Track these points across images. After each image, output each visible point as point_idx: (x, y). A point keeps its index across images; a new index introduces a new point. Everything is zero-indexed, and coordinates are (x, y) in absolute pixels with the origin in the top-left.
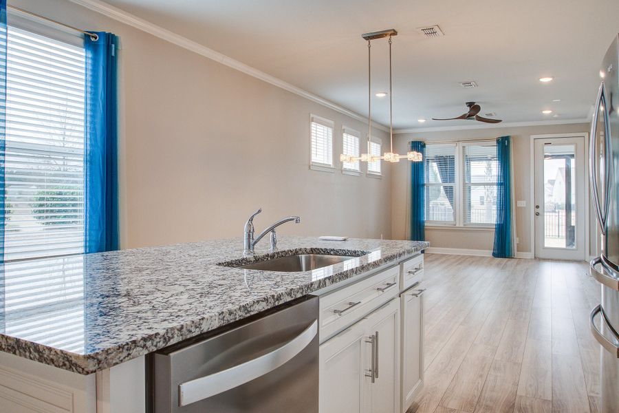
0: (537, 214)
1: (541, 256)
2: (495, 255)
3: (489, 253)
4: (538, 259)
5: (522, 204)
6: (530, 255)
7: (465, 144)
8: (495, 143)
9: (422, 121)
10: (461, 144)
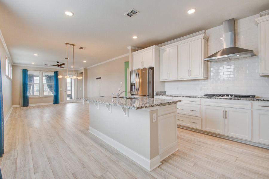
0: (65, 92)
1: (66, 102)
2: (54, 104)
3: (52, 103)
4: (66, 103)
5: (61, 89)
6: (63, 102)
7: (43, 72)
8: (53, 73)
9: (33, 63)
10: (42, 72)
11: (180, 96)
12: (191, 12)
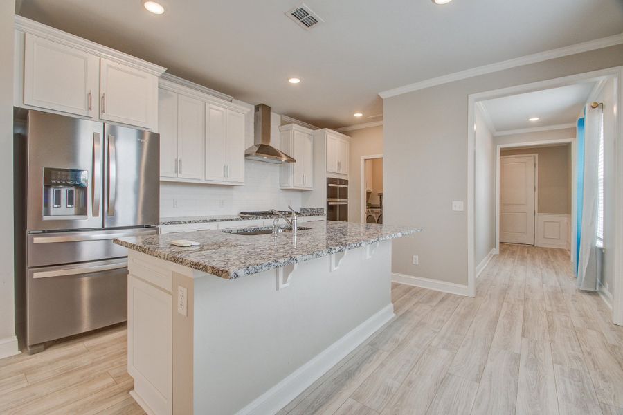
11: (231, 220)
12: (294, 81)
